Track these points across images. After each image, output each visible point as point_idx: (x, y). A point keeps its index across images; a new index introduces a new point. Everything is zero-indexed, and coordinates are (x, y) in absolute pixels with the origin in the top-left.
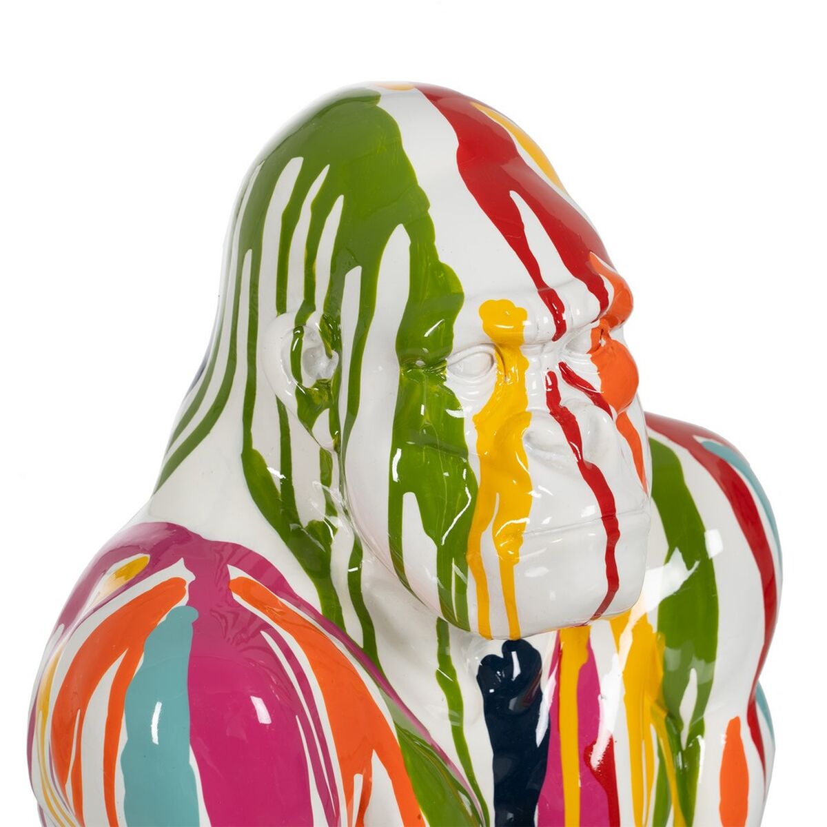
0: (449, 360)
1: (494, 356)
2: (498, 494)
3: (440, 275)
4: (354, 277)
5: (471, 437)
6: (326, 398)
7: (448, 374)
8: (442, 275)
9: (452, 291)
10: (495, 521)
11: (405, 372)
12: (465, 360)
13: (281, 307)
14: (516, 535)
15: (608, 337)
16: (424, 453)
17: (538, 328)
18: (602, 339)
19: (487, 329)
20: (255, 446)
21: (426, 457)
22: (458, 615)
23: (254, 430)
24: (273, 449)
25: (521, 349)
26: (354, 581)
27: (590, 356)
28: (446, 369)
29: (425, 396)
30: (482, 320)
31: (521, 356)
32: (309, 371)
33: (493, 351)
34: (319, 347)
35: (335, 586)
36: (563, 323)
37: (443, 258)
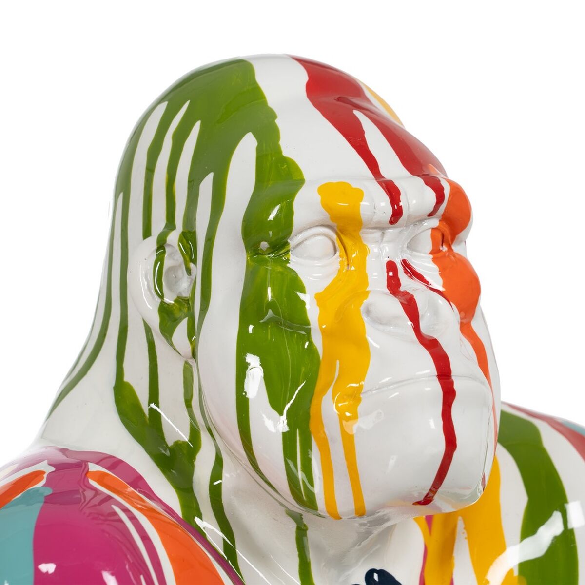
0: (292, 242)
1: (336, 242)
2: (338, 362)
3: (283, 166)
4: (207, 185)
5: (313, 312)
6: (185, 310)
7: (292, 257)
8: (285, 166)
9: (295, 178)
10: (335, 384)
11: (251, 257)
12: (306, 243)
13: (147, 233)
14: (355, 396)
15: (449, 247)
16: (269, 331)
17: (375, 208)
18: (444, 246)
19: (325, 206)
20: (126, 378)
21: (271, 335)
22: (305, 496)
23: (126, 365)
24: (142, 378)
25: (361, 235)
26: (215, 493)
27: (431, 256)
28: (290, 252)
29: (268, 276)
30: (320, 197)
31: (362, 242)
32: (170, 288)
33: (335, 236)
34: (180, 266)
35: (196, 495)
36: (400, 208)
37: (286, 152)
